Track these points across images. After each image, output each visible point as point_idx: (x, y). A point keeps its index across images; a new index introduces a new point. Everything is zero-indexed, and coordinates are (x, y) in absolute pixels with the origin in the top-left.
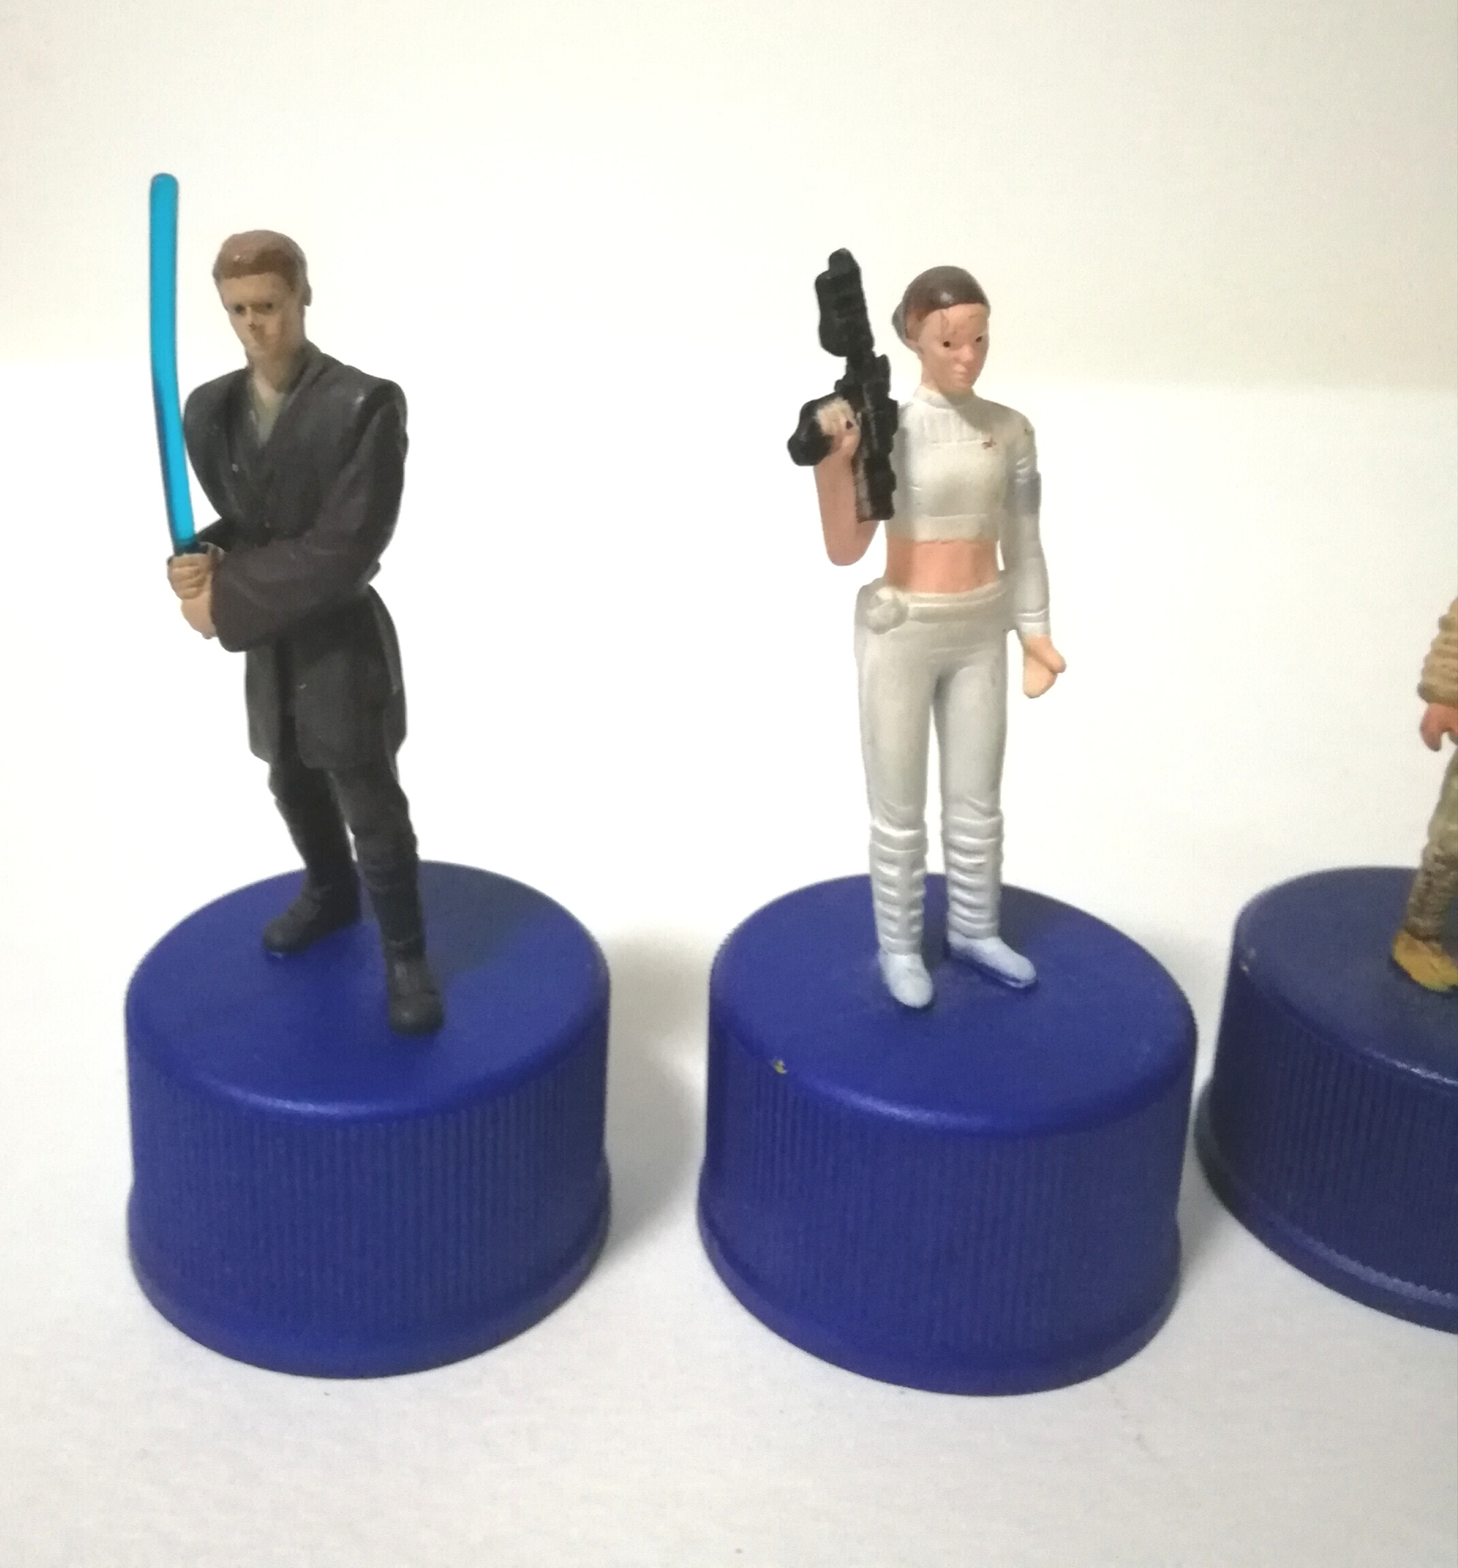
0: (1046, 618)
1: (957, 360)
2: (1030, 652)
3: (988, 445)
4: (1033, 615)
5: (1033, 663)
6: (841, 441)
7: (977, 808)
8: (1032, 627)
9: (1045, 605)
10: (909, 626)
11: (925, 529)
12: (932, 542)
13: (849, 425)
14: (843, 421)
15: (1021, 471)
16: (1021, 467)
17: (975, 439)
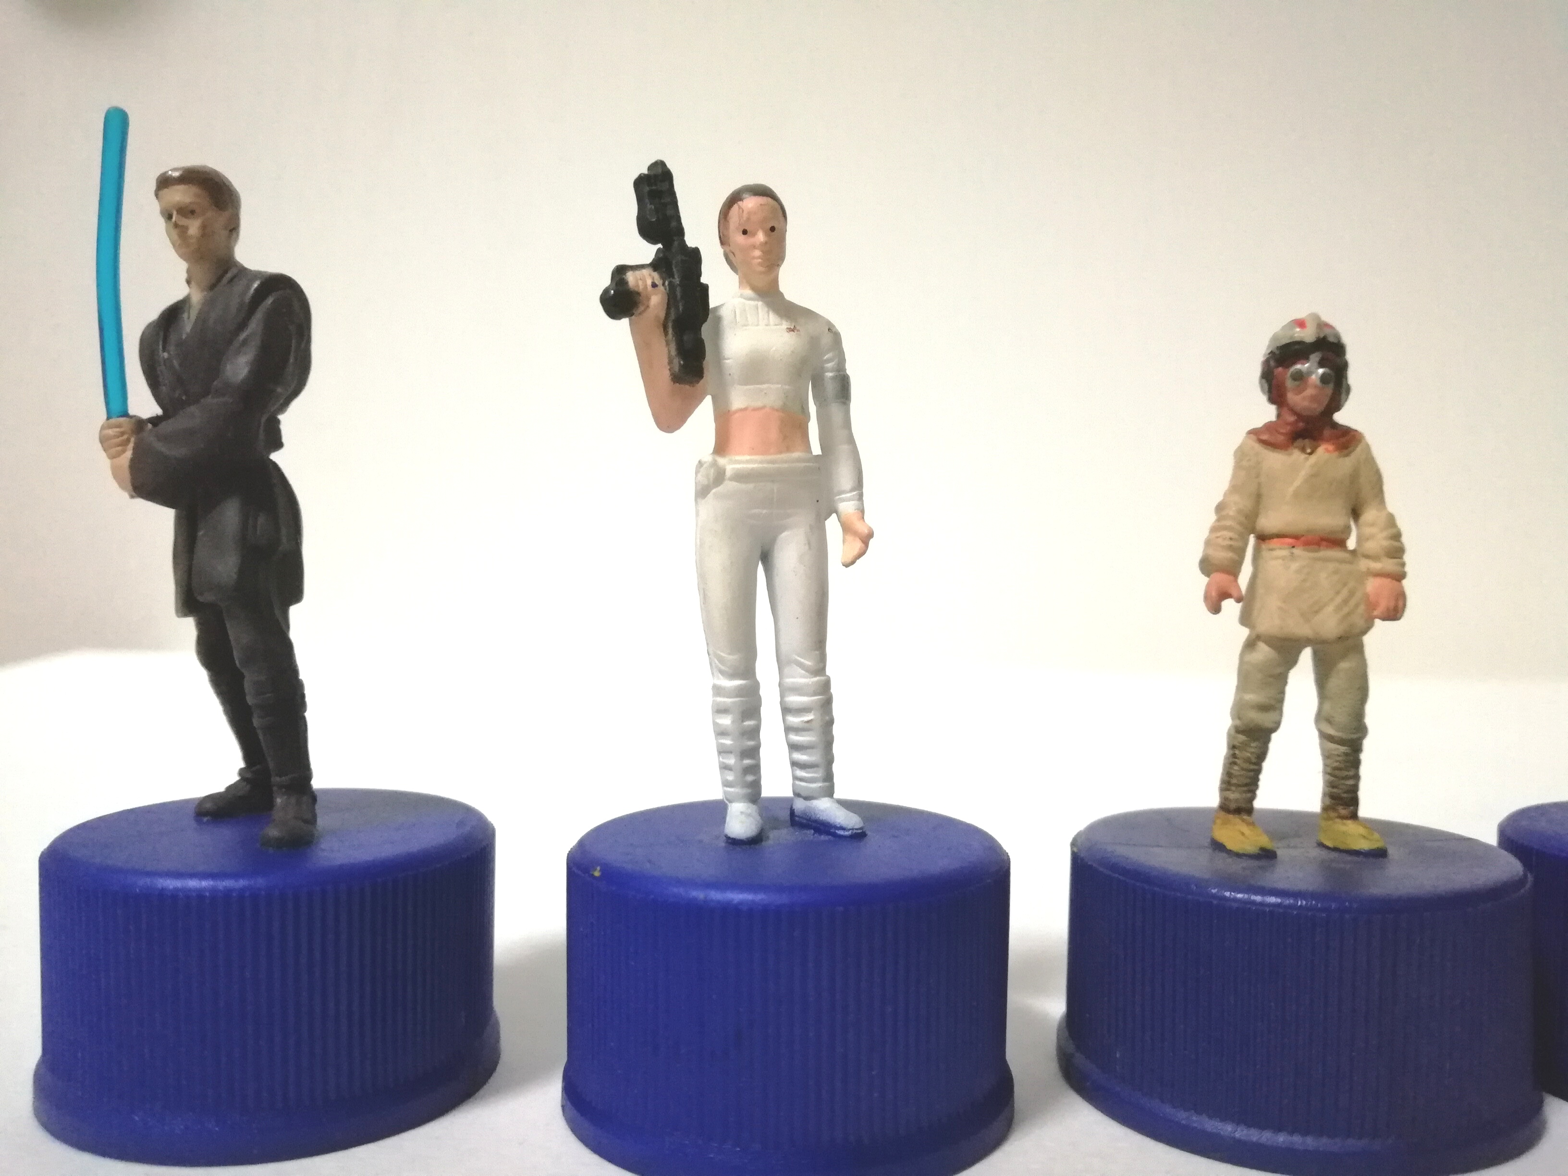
0: (860, 497)
1: (754, 247)
2: (847, 529)
3: (791, 330)
4: (849, 495)
5: (849, 538)
6: (649, 299)
7: (801, 665)
8: (847, 507)
9: (859, 484)
10: (728, 486)
11: (738, 399)
12: (745, 409)
13: (654, 285)
14: (649, 282)
15: (829, 365)
16: (828, 361)
17: (781, 324)
